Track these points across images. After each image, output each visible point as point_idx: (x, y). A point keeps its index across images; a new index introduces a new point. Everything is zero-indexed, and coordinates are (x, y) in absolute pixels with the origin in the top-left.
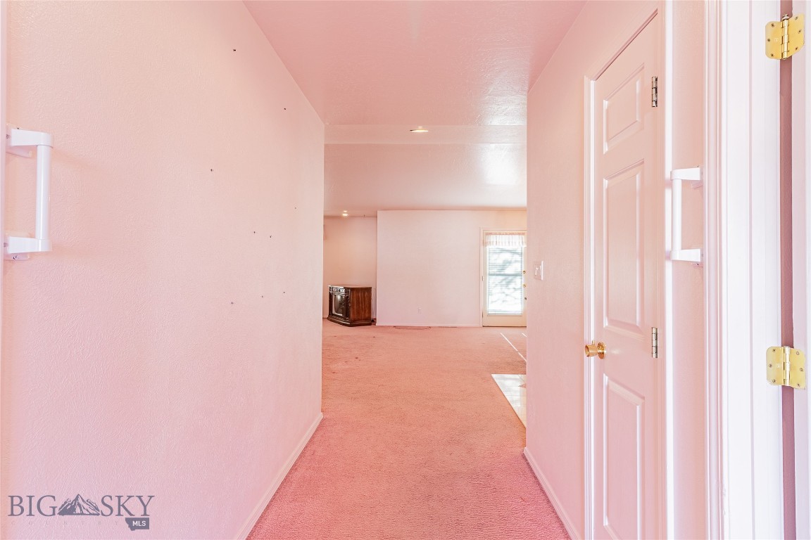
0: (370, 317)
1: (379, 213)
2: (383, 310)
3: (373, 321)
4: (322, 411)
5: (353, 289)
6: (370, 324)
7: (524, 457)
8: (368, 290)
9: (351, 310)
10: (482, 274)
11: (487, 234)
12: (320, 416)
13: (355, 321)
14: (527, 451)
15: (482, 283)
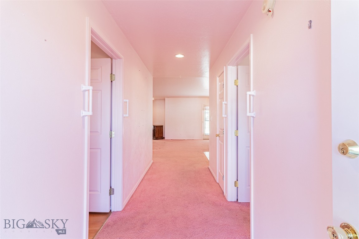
0: (163, 136)
1: (166, 99)
2: (167, 134)
3: (164, 138)
4: (153, 160)
5: (156, 126)
6: (163, 139)
7: (208, 168)
8: (162, 126)
9: (156, 134)
10: (203, 121)
11: (205, 106)
12: (152, 161)
13: (157, 138)
14: (209, 167)
15: (203, 124)
